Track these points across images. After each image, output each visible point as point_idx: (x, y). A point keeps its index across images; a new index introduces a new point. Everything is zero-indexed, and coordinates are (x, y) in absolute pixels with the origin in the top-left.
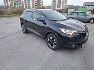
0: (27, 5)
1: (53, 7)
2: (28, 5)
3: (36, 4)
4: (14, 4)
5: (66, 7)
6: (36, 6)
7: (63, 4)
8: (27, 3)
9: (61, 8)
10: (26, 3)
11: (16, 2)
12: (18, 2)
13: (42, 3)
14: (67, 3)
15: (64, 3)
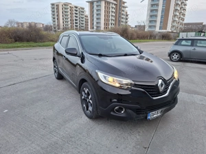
0: (95, 23)
1: (150, 27)
2: (97, 23)
3: (114, 22)
4: (69, 23)
5: (181, 26)
6: (113, 26)
7: (174, 21)
8: (95, 19)
9: (169, 29)
10: (93, 20)
11: (74, 18)
12: (78, 18)
13: (127, 19)
14: (183, 20)
15: (177, 19)
